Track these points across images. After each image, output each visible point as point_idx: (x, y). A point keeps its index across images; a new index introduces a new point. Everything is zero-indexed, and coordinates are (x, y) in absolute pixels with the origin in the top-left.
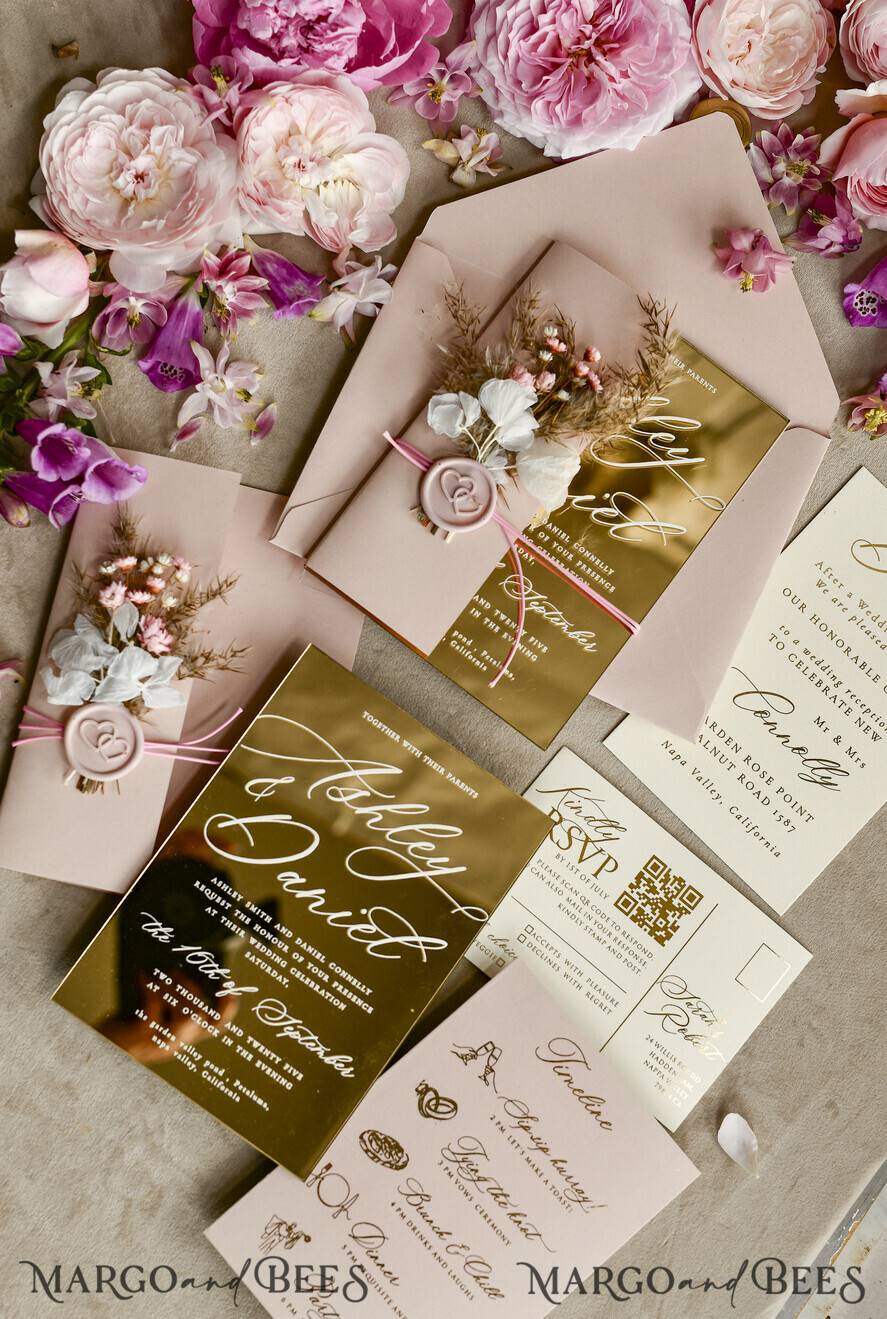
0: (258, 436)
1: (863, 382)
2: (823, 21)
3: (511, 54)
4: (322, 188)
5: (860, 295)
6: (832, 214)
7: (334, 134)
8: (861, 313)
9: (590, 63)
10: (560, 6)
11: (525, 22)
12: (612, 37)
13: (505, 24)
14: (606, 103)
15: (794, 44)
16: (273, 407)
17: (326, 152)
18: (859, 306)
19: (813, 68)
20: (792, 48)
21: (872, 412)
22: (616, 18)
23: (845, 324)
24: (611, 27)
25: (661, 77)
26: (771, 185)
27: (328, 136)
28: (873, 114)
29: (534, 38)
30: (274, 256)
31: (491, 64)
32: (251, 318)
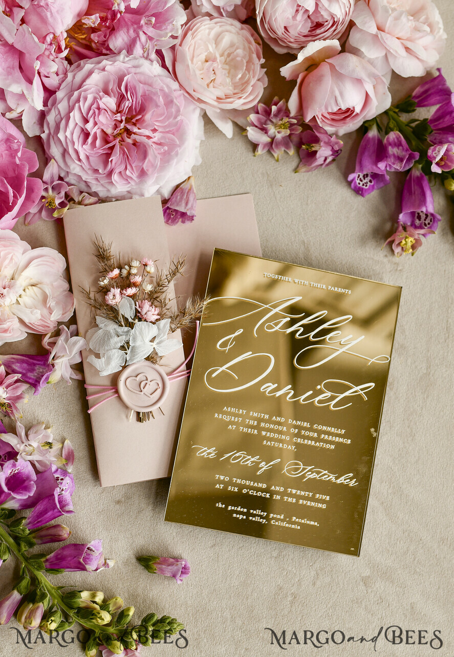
0: (69, 465)
1: (388, 226)
2: (246, 32)
3: (82, 157)
4: (19, 299)
5: (358, 177)
6: (316, 140)
7: (9, 264)
8: (364, 187)
9: (130, 135)
10: (94, 112)
11: (79, 134)
12: (134, 113)
13: (68, 141)
14: (154, 153)
15: (237, 56)
16: (67, 442)
17: (9, 277)
18: (361, 183)
19: (258, 62)
20: (239, 59)
21: (404, 242)
22: (131, 101)
23: (360, 198)
24: (130, 108)
25: (177, 120)
26: (272, 143)
27: (6, 267)
28: (306, 70)
29: (90, 140)
30: (14, 358)
31: (74, 169)
32: (24, 398)
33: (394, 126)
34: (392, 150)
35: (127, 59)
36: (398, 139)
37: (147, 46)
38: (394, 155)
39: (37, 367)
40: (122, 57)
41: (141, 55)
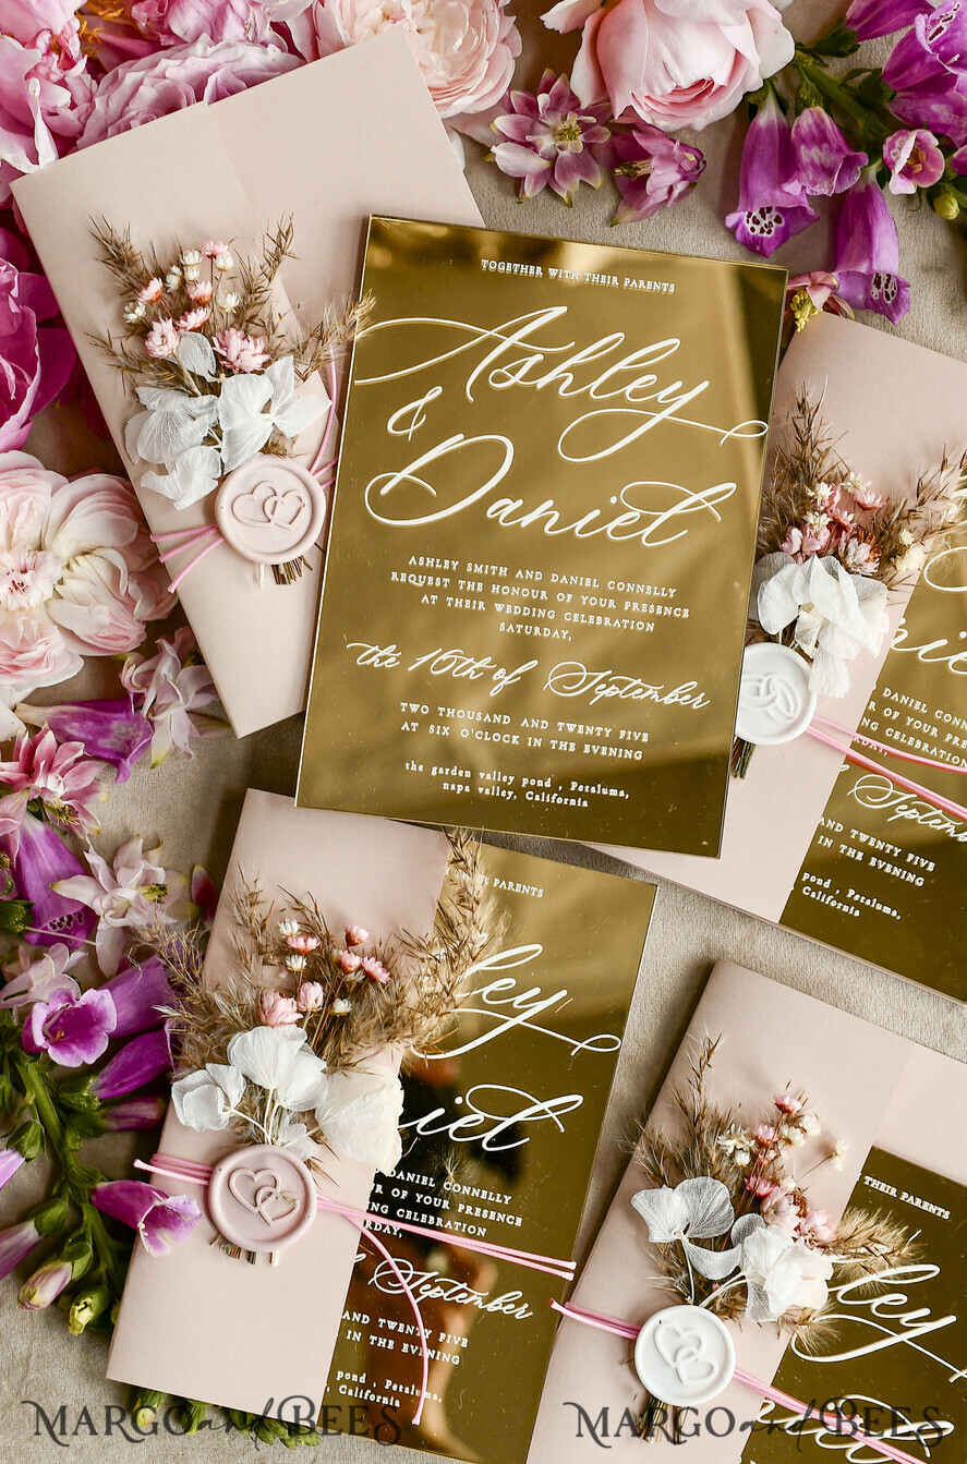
4: (58, 588)
5: (749, 216)
7: (27, 519)
8: (765, 235)
17: (32, 547)
18: (757, 228)
26: (552, 169)
27: (21, 528)
28: (602, 5)
30: (65, 713)
32: (97, 791)
33: (812, 95)
34: (809, 154)
35: (210, 50)
36: (818, 126)
37: (251, 20)
38: (813, 163)
39: (115, 725)
40: (199, 47)
41: (242, 37)
